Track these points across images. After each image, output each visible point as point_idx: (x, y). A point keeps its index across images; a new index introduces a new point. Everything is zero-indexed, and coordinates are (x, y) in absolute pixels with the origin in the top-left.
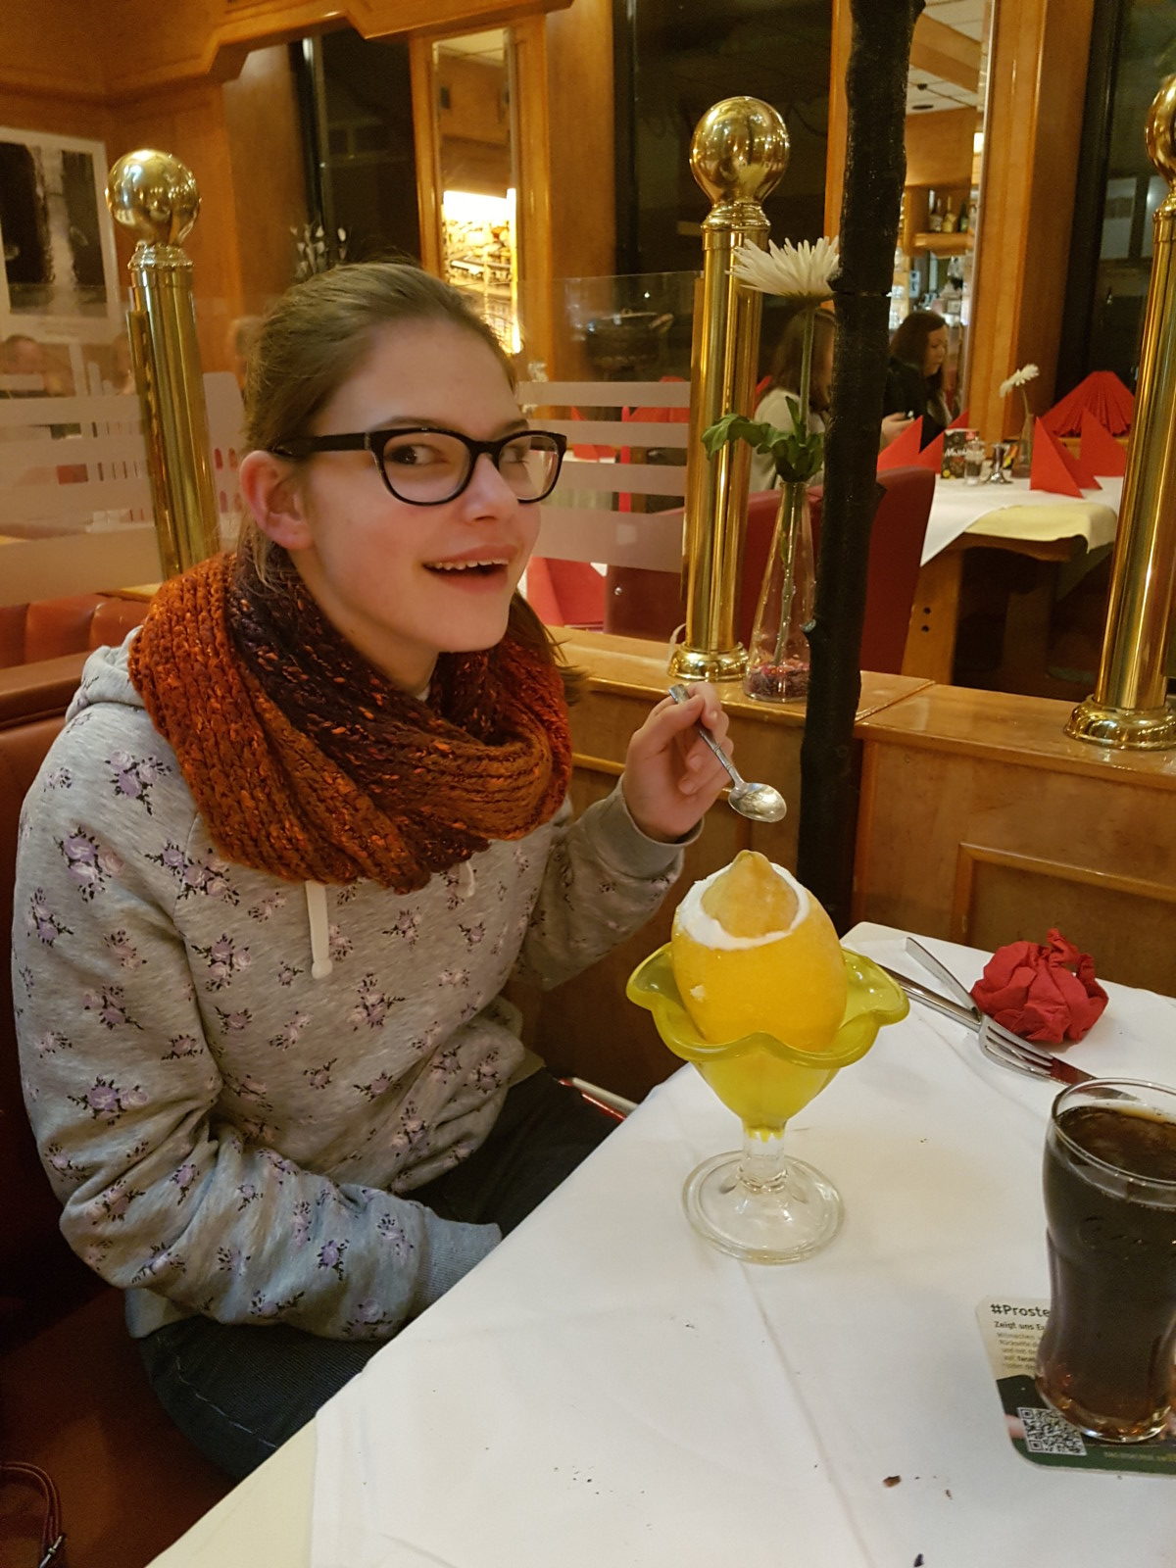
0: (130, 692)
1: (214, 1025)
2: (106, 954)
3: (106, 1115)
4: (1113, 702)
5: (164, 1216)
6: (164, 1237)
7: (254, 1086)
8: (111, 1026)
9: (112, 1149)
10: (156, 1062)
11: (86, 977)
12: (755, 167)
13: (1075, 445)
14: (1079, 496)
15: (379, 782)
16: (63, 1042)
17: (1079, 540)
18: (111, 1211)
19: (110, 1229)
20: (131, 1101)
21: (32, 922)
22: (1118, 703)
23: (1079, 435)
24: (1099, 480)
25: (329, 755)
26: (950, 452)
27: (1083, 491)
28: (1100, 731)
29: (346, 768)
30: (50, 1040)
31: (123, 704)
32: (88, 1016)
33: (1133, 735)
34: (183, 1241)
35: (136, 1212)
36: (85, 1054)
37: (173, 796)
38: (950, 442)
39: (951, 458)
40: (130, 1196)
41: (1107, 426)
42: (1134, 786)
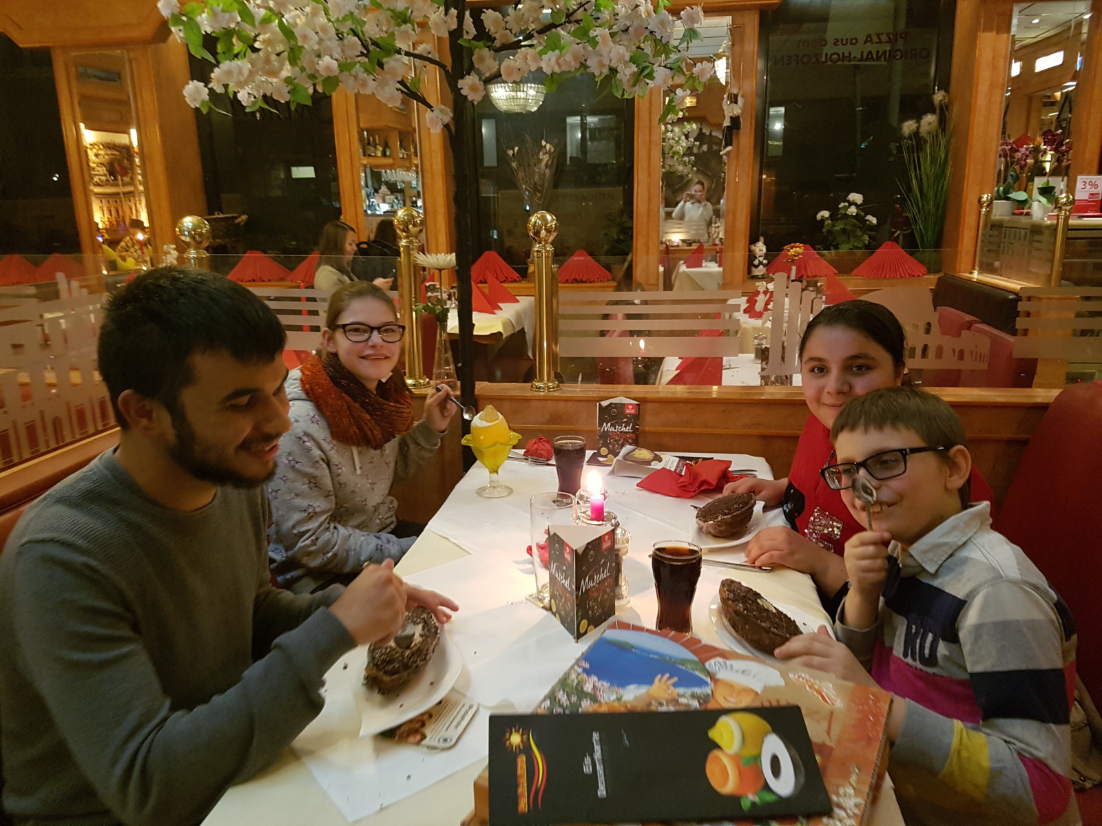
0: (303, 396)
1: (339, 486)
2: (313, 467)
3: (311, 514)
4: (541, 380)
5: (328, 541)
6: (328, 549)
7: (345, 505)
8: (311, 489)
9: (313, 525)
10: (322, 499)
11: (305, 475)
12: (416, 228)
13: (486, 287)
14: (494, 313)
15: (376, 415)
16: (297, 495)
17: (500, 333)
18: (314, 543)
19: (313, 548)
20: (318, 510)
21: (287, 462)
22: (543, 380)
23: (485, 283)
24: (500, 305)
25: (364, 408)
26: (429, 294)
27: (495, 311)
28: (540, 388)
29: (368, 412)
30: (293, 495)
31: (303, 400)
32: (304, 486)
33: (549, 388)
34: (336, 548)
35: (320, 542)
36: (303, 498)
37: (323, 423)
38: (428, 289)
39: (430, 297)
40: (317, 539)
41: (497, 278)
42: (552, 400)
